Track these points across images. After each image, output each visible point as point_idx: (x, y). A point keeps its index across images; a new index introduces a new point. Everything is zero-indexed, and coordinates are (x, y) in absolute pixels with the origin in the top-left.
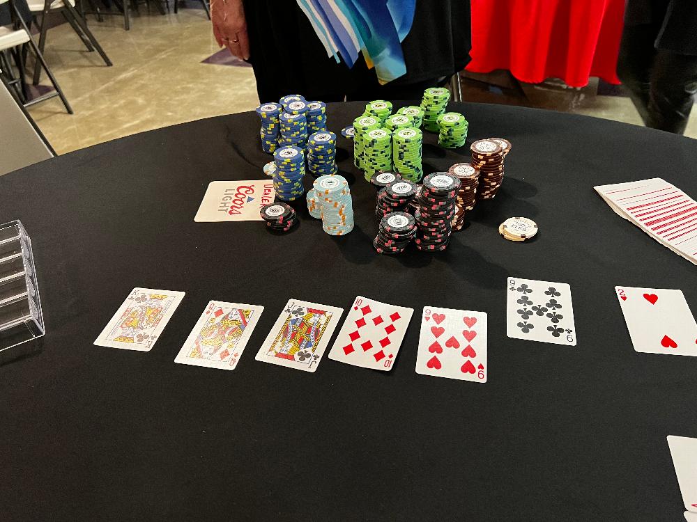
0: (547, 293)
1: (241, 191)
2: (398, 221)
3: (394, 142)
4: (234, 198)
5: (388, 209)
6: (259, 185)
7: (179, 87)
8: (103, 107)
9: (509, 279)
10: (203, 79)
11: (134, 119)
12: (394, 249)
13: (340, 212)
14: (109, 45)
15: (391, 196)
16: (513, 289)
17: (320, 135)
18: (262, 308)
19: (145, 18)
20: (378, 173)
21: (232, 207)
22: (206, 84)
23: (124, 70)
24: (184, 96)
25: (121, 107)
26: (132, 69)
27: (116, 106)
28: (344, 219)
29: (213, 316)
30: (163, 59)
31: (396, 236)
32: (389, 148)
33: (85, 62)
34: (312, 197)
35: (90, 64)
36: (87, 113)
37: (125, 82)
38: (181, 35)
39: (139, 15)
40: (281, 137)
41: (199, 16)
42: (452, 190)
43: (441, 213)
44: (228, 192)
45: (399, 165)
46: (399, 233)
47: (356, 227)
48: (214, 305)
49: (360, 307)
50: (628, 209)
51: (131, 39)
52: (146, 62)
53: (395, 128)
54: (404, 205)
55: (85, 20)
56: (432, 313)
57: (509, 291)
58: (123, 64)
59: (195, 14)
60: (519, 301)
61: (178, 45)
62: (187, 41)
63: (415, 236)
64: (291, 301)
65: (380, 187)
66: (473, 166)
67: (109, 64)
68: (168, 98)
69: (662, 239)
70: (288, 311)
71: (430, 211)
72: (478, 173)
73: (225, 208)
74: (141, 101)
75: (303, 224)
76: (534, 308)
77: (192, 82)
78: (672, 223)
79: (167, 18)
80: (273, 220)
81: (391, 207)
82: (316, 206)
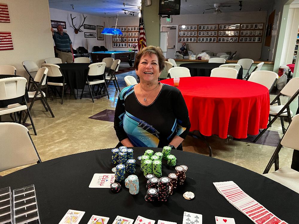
0: (195, 217)
1: (104, 177)
2: (152, 191)
3: (153, 165)
4: (102, 180)
5: (150, 187)
6: (110, 175)
7: (79, 127)
8: (48, 133)
9: (185, 212)
10: (88, 124)
11: (60, 138)
12: (151, 200)
13: (135, 187)
14: (54, 109)
15: (151, 183)
16: (185, 215)
17: (131, 160)
18: (109, 218)
19: (68, 100)
20: (147, 174)
21: (101, 183)
22: (89, 126)
23: (59, 119)
24: (80, 131)
25: (56, 134)
26: (62, 119)
27: (54, 133)
28: (136, 189)
29: (93, 220)
30: (74, 116)
31: (152, 196)
32: (151, 166)
33: (44, 115)
34: (127, 181)
35: (46, 116)
36: (42, 135)
37: (58, 124)
38: (82, 107)
39: (66, 99)
40: (118, 160)
41: (89, 101)
42: (168, 183)
43: (165, 190)
44: (100, 177)
45: (154, 172)
46: (152, 195)
47: (140, 192)
48: (94, 216)
49: (139, 220)
50: (222, 191)
51: (63, 107)
52: (67, 117)
53: (154, 160)
54: (154, 186)
55: (47, 100)
56: (161, 222)
57: (184, 216)
58: (59, 117)
59: (88, 100)
60: (187, 220)
61: (80, 111)
62: (84, 110)
63: (158, 196)
64: (118, 216)
65: (148, 179)
66: (176, 174)
67: (53, 117)
68: (74, 131)
69: (231, 201)
70: (117, 220)
71: (161, 189)
72: (177, 177)
73: (99, 183)
74: (63, 132)
75: (123, 190)
76: (191, 222)
77: (84, 126)
78: (234, 196)
79: (77, 101)
80: (114, 189)
81: (151, 186)
82: (128, 184)
